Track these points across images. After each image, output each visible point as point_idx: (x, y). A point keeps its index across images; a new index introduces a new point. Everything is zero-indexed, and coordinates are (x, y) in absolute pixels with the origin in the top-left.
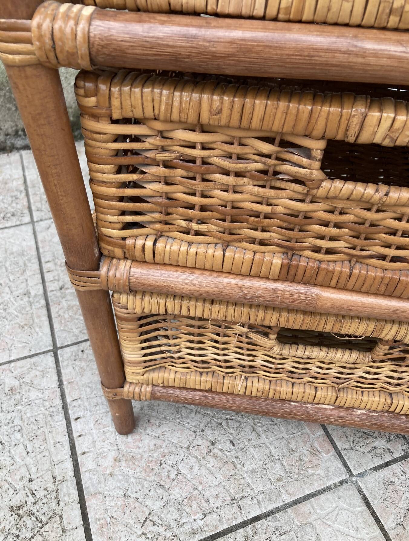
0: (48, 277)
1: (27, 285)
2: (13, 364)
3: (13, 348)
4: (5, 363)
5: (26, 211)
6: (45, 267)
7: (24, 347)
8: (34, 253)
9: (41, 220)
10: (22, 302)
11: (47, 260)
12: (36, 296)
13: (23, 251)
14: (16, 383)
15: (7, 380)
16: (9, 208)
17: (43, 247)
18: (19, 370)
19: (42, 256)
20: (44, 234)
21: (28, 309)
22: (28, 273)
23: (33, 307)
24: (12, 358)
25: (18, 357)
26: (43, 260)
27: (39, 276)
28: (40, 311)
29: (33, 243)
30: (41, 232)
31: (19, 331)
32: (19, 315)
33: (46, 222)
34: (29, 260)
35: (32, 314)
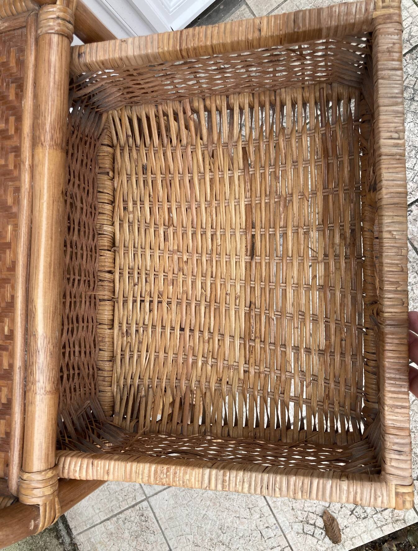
5: (137, 507)
13: (172, 496)
16: (136, 521)
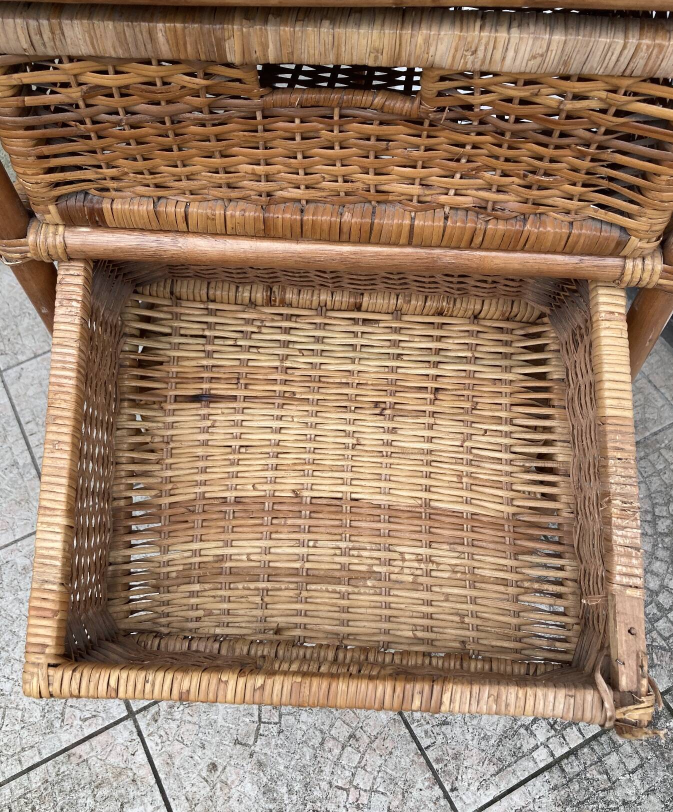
0: (33, 441)
1: (13, 453)
2: (19, 543)
3: (15, 527)
4: (12, 543)
6: (28, 428)
7: (25, 524)
8: (10, 413)
9: (9, 368)
10: (11, 475)
11: (27, 420)
12: (25, 465)
14: (28, 562)
15: (18, 560)
17: (19, 405)
18: (27, 548)
19: (20, 416)
20: (15, 386)
21: (20, 482)
22: (10, 439)
23: (25, 479)
24: (17, 538)
25: (22, 536)
26: (23, 422)
27: (23, 441)
28: (33, 482)
29: (7, 400)
30: (12, 384)
31: (17, 507)
32: (14, 491)
33: (15, 369)
34: (7, 422)
35: (26, 487)
